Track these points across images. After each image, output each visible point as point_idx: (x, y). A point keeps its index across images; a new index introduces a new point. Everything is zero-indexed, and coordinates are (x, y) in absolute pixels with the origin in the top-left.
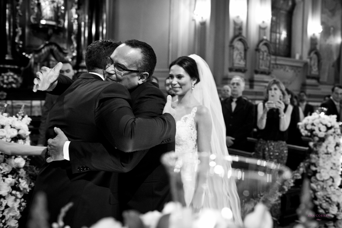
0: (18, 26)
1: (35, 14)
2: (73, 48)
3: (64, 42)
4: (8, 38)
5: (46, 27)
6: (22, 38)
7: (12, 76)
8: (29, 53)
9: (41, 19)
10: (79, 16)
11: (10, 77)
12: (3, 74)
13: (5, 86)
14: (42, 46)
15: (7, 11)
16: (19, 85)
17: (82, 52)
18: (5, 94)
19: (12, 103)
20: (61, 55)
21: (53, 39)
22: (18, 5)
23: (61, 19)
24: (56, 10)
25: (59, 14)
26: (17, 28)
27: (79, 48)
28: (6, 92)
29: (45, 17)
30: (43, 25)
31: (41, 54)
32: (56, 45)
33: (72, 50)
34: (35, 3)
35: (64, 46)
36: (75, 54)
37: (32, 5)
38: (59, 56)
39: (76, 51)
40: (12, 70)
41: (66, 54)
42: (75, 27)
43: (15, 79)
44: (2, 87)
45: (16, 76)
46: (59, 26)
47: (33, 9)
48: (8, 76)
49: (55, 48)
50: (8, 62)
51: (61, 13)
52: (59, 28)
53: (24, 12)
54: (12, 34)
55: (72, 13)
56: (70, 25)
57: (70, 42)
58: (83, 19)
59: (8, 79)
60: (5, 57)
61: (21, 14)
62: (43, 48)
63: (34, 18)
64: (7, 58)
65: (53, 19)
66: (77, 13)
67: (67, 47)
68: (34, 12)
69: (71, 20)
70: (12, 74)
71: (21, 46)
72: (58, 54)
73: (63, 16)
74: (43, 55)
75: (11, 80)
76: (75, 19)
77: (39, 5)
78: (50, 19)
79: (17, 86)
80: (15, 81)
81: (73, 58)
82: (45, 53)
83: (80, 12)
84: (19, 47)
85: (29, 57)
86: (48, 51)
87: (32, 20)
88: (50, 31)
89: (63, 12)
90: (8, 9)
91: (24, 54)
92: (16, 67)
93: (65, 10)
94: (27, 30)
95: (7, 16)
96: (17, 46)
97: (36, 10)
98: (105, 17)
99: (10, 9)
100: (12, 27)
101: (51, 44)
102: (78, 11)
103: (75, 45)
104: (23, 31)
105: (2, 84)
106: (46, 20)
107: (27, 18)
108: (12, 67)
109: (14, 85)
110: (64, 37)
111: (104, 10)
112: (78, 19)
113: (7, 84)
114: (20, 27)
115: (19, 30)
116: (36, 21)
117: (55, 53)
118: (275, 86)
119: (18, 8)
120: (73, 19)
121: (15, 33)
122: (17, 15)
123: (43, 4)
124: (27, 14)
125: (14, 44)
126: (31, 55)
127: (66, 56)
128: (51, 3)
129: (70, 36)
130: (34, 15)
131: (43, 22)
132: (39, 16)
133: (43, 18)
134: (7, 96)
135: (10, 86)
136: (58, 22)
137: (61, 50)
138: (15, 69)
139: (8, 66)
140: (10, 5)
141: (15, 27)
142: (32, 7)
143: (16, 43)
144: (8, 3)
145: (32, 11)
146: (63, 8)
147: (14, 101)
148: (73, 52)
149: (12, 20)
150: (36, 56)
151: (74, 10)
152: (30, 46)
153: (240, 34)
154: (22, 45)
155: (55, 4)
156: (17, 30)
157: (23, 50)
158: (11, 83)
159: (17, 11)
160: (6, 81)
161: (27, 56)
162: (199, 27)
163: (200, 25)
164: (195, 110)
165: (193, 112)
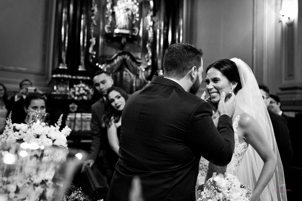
0: (92, 36)
1: (109, 23)
2: (148, 57)
3: (138, 52)
4: (81, 48)
5: (120, 36)
6: (96, 48)
7: (83, 87)
8: (102, 64)
9: (116, 28)
10: (154, 23)
11: (82, 89)
12: (75, 86)
13: (76, 98)
14: (115, 55)
15: (82, 21)
16: (90, 97)
17: (157, 61)
18: (76, 106)
19: (82, 115)
20: (134, 64)
21: (127, 48)
22: (93, 15)
23: (136, 27)
24: (130, 18)
25: (134, 22)
26: (91, 38)
27: (154, 57)
28: (77, 104)
29: (119, 26)
30: (116, 34)
31: (113, 64)
32: (129, 54)
33: (147, 60)
34: (110, 12)
35: (139, 55)
36: (149, 64)
37: (107, 14)
38: (132, 66)
39: (150, 61)
40: (85, 82)
41: (139, 64)
42: (150, 35)
43: (86, 90)
44: (73, 99)
45: (87, 88)
46: (134, 34)
47: (108, 18)
48: (79, 88)
49: (128, 58)
50: (81, 73)
51: (136, 21)
52: (133, 36)
53: (98, 22)
54: (85, 45)
55: (147, 21)
56: (145, 33)
57: (145, 51)
58: (158, 27)
59: (79, 91)
60: (78, 68)
61: (95, 24)
62: (116, 58)
63: (108, 28)
64: (81, 69)
65: (127, 27)
66: (152, 20)
67: (142, 56)
68: (109, 20)
69: (146, 27)
70: (83, 85)
71: (94, 57)
72: (131, 63)
73: (138, 24)
74: (115, 65)
75: (82, 91)
76: (150, 26)
77: (113, 14)
78: (125, 28)
79: (88, 98)
80: (86, 93)
81: (147, 69)
82: (117, 63)
83: (155, 19)
84: (92, 58)
85: (102, 68)
86: (120, 60)
87: (106, 30)
88: (124, 40)
89: (138, 19)
90: (83, 19)
91: (97, 64)
92: (89, 78)
93: (140, 17)
94: (101, 40)
95: (82, 27)
96: (90, 56)
97: (110, 19)
98: (181, 23)
99: (85, 20)
100: (86, 38)
101: (124, 53)
102: (154, 18)
103: (150, 54)
104: (97, 41)
105: (73, 96)
106: (120, 29)
107: (101, 28)
108: (85, 78)
109: (85, 97)
110: (139, 46)
111: (180, 15)
112: (153, 26)
113: (78, 96)
114: (94, 37)
115: (93, 40)
116: (110, 30)
117: (128, 63)
119: (93, 18)
120: (148, 26)
121: (89, 44)
122: (92, 25)
123: (117, 13)
124: (101, 23)
125: (87, 54)
126: (104, 65)
127: (140, 66)
128: (125, 11)
129: (145, 44)
130: (108, 25)
131: (117, 31)
132: (113, 25)
133: (117, 27)
134: (78, 109)
135: (81, 98)
136: (133, 30)
137: (134, 59)
138: (87, 80)
139: (81, 78)
140: (85, 15)
141: (89, 37)
142: (106, 16)
143: (90, 54)
144: (84, 14)
145: (106, 20)
146: (138, 15)
147: (83, 114)
148: (148, 61)
149: (86, 31)
150: (109, 66)
151: (149, 18)
152: (103, 56)
154: (95, 55)
155: (130, 12)
156: (91, 40)
157: (96, 60)
158: (82, 95)
159: (92, 21)
160: (77, 93)
161: (100, 66)
162: (285, 29)
163: (287, 27)
164: (237, 119)
165: (236, 122)
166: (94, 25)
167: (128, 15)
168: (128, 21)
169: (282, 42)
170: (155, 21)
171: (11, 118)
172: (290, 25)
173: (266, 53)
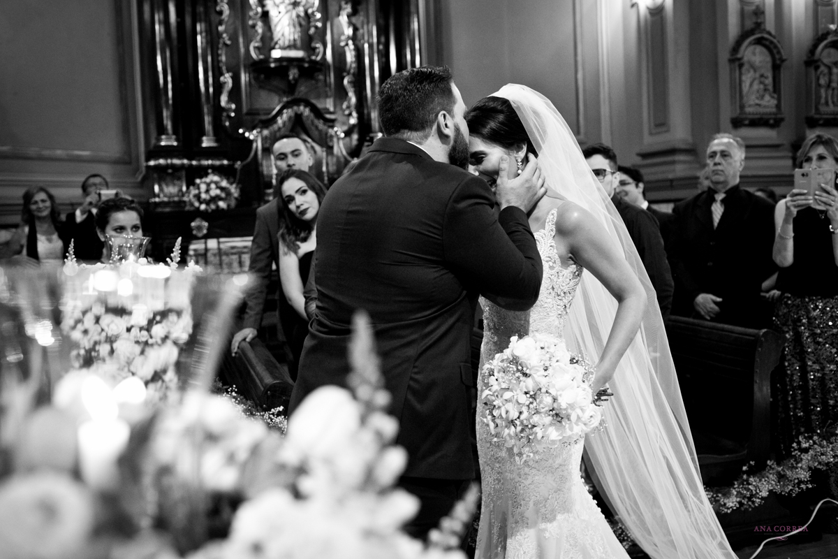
0: (224, 68)
1: (259, 38)
2: (348, 107)
3: (327, 96)
4: (203, 99)
5: (285, 64)
6: (235, 94)
7: (216, 183)
8: (251, 130)
9: (274, 48)
10: (355, 29)
11: (213, 186)
12: (198, 181)
13: (203, 207)
14: (278, 108)
15: (199, 38)
16: (233, 203)
17: (369, 115)
18: (206, 224)
19: (219, 243)
20: (321, 125)
21: (302, 90)
22: (220, 23)
23: (317, 43)
24: (303, 23)
25: (312, 31)
26: (222, 74)
27: (361, 106)
28: (206, 221)
29: (281, 42)
30: (276, 60)
31: (275, 127)
32: (308, 104)
33: (347, 112)
34: (257, 13)
35: (329, 104)
36: (353, 121)
37: (250, 18)
38: (317, 127)
39: (355, 114)
40: (218, 170)
41: (331, 123)
42: (350, 57)
43: (222, 189)
44: (198, 209)
45: (224, 184)
46: (313, 58)
47: (254, 26)
48: (208, 185)
49: (306, 112)
50: (209, 153)
51: (316, 27)
52: (315, 62)
53: (234, 38)
54: (211, 90)
55: (340, 26)
56: (339, 54)
57: (341, 94)
58: (366, 38)
59: (207, 191)
60: (201, 142)
61: (228, 42)
62: (280, 113)
63: (255, 48)
64: (206, 143)
65: (299, 43)
66: (350, 23)
67: (335, 106)
68: (256, 31)
69: (339, 41)
70: (216, 178)
71: (233, 114)
72: (312, 122)
73: (322, 34)
74: (279, 129)
75: (215, 192)
76: (349, 38)
77: (265, 16)
78: (292, 46)
79: (228, 206)
80: (223, 195)
81: (348, 133)
82: (284, 123)
83: (357, 20)
84: (229, 117)
85: (252, 137)
86: (290, 118)
87: (254, 55)
88: (293, 73)
89: (319, 24)
90: (201, 33)
91: (241, 131)
92: (225, 162)
93: (325, 19)
94: (244, 78)
95: (200, 51)
96: (225, 114)
97: (260, 28)
98: (415, 25)
99: (204, 34)
100: (210, 74)
101: (296, 102)
102: (354, 20)
103: (354, 100)
104: (236, 79)
105: (197, 204)
106: (283, 48)
107: (242, 50)
108: (217, 163)
109: (222, 204)
110: (326, 84)
111: (413, 9)
112: (354, 38)
113: (208, 203)
114: (228, 72)
115: (227, 79)
116: (261, 54)
117: (308, 123)
118: (821, 150)
119: (221, 28)
120: (343, 38)
121: (219, 87)
122: (220, 46)
123: (273, 13)
124: (241, 40)
125: (218, 111)
126: (255, 132)
127: (332, 127)
128: (291, 7)
129: (339, 79)
130: (257, 42)
131: (276, 54)
132: (268, 42)
133: (277, 46)
134: (208, 229)
135: (213, 206)
136: (311, 50)
137: (318, 113)
138: (222, 166)
139: (210, 162)
140: (203, 25)
141: (218, 73)
142: (251, 22)
143: (223, 109)
144: (200, 22)
145: (250, 31)
146: (318, 16)
147: (222, 240)
148: (350, 115)
149: (209, 59)
150: (266, 132)
151: (343, 19)
152: (253, 113)
153: (758, 26)
154: (235, 111)
155: (301, 10)
156: (222, 79)
157: (237, 123)
158: (215, 199)
159: (219, 35)
160: (203, 196)
161: (247, 134)
162: (646, 20)
163: (649, 16)
164: (552, 217)
165: (550, 223)
166: (225, 44)
167: (298, 16)
168: (298, 29)
169: (639, 51)
170: (359, 25)
171: (75, 253)
172: (657, 12)
173: (604, 79)
